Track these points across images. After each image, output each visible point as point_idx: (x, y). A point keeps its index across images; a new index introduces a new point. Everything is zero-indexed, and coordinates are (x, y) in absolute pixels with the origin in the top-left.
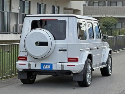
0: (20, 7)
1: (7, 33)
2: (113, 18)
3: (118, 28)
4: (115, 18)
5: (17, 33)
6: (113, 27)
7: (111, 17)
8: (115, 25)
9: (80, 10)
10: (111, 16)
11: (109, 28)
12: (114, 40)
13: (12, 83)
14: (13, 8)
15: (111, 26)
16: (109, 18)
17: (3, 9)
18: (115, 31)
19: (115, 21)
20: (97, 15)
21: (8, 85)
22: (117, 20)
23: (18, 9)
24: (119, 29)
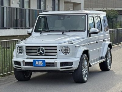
0: (19, 1)
1: (7, 29)
2: (114, 10)
3: (119, 20)
4: (116, 10)
5: (16, 29)
6: (114, 19)
7: (112, 10)
8: (116, 18)
9: (81, 4)
10: (112, 8)
11: (110, 21)
12: (116, 32)
13: (10, 81)
14: (12, 3)
15: (112, 19)
16: (110, 10)
17: (2, 4)
18: (116, 24)
19: (116, 13)
20: (97, 8)
21: (7, 83)
22: (118, 12)
23: (18, 4)
24: (120, 22)
